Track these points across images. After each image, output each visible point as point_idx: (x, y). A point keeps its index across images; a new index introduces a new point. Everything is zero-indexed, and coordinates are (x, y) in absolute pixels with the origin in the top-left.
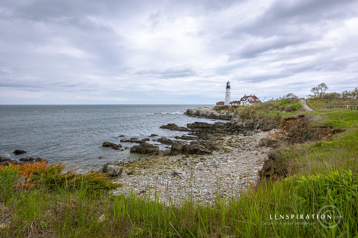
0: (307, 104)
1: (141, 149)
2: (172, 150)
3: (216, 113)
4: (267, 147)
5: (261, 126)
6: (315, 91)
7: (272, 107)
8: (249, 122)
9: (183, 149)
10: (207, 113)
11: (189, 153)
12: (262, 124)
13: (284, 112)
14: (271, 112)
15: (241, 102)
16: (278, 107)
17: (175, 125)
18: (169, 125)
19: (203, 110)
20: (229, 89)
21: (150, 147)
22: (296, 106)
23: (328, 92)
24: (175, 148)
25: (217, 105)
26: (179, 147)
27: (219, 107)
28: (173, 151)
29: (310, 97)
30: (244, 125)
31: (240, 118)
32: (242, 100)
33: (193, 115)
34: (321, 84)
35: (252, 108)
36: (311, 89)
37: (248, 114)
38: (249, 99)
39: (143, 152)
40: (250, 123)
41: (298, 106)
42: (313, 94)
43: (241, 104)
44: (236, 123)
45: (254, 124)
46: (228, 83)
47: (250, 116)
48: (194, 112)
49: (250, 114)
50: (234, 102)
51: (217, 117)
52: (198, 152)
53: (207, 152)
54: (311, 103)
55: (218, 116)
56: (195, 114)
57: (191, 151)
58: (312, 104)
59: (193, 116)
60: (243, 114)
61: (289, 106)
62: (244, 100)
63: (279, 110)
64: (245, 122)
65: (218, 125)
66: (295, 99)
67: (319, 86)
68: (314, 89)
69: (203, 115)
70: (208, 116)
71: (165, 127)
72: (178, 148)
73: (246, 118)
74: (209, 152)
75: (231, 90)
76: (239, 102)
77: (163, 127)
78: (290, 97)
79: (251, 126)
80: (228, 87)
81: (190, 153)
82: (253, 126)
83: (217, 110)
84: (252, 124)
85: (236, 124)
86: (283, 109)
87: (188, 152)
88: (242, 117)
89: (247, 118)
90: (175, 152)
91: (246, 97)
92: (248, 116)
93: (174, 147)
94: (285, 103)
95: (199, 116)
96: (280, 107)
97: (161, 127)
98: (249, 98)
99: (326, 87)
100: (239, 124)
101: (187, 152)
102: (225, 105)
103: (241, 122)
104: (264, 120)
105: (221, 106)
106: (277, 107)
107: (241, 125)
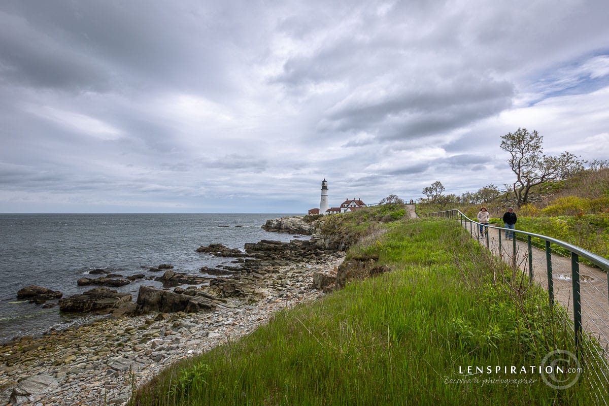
0: (415, 211)
1: (84, 303)
2: (140, 304)
3: (306, 227)
4: (319, 289)
5: (347, 246)
6: (428, 193)
7: (367, 216)
8: (333, 239)
9: (161, 301)
10: (293, 225)
11: (171, 309)
12: (349, 243)
13: (381, 223)
14: (363, 223)
15: (341, 209)
16: (375, 214)
17: (222, 247)
18: (212, 246)
19: (287, 222)
20: (325, 190)
21: (106, 297)
22: (398, 215)
23: (445, 194)
24: (144, 298)
25: (309, 214)
26: (153, 298)
27: (310, 217)
28: (141, 306)
29: (421, 201)
30: (327, 245)
31: (321, 234)
32: (342, 206)
33: (273, 228)
34: (435, 182)
35: (339, 217)
36: (423, 190)
37: (333, 227)
38: (351, 206)
39: (87, 309)
40: (335, 242)
41: (402, 214)
42: (425, 197)
43: (342, 211)
44: (316, 241)
45: (339, 243)
46: (324, 182)
47: (336, 231)
48: (274, 224)
49: (336, 226)
50: (333, 209)
51: (305, 231)
52: (188, 307)
53: (204, 305)
54: (420, 209)
55: (307, 230)
56: (276, 228)
57: (176, 304)
58: (420, 211)
59: (272, 230)
60: (326, 227)
61: (389, 213)
62: (346, 206)
63: (375, 220)
64: (328, 240)
65: (294, 244)
66: (400, 204)
67: (432, 185)
68: (427, 189)
69: (287, 228)
70: (292, 231)
71: (205, 250)
72: (150, 300)
73: (330, 233)
74: (208, 306)
75: (328, 192)
76: (338, 210)
77: (202, 251)
78: (393, 201)
79: (336, 246)
80: (324, 188)
81: (174, 310)
82: (338, 246)
83: (308, 220)
84: (337, 243)
85: (316, 244)
86: (380, 219)
87: (170, 307)
88: (325, 232)
89: (332, 234)
90: (145, 308)
91: (348, 202)
92: (332, 230)
93: (142, 297)
94: (385, 210)
95: (281, 231)
96: (378, 215)
97: (199, 251)
98: (351, 204)
99: (442, 188)
100: (320, 243)
101: (167, 307)
102: (320, 214)
103: (323, 241)
104: (350, 237)
105: (314, 216)
106: (373, 215)
107: (322, 245)
